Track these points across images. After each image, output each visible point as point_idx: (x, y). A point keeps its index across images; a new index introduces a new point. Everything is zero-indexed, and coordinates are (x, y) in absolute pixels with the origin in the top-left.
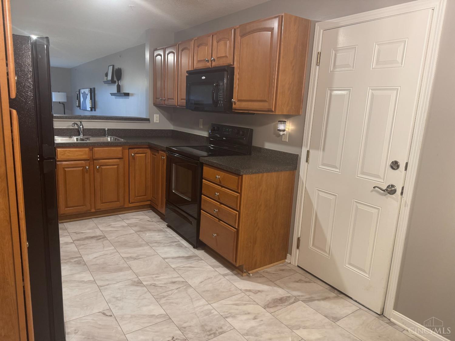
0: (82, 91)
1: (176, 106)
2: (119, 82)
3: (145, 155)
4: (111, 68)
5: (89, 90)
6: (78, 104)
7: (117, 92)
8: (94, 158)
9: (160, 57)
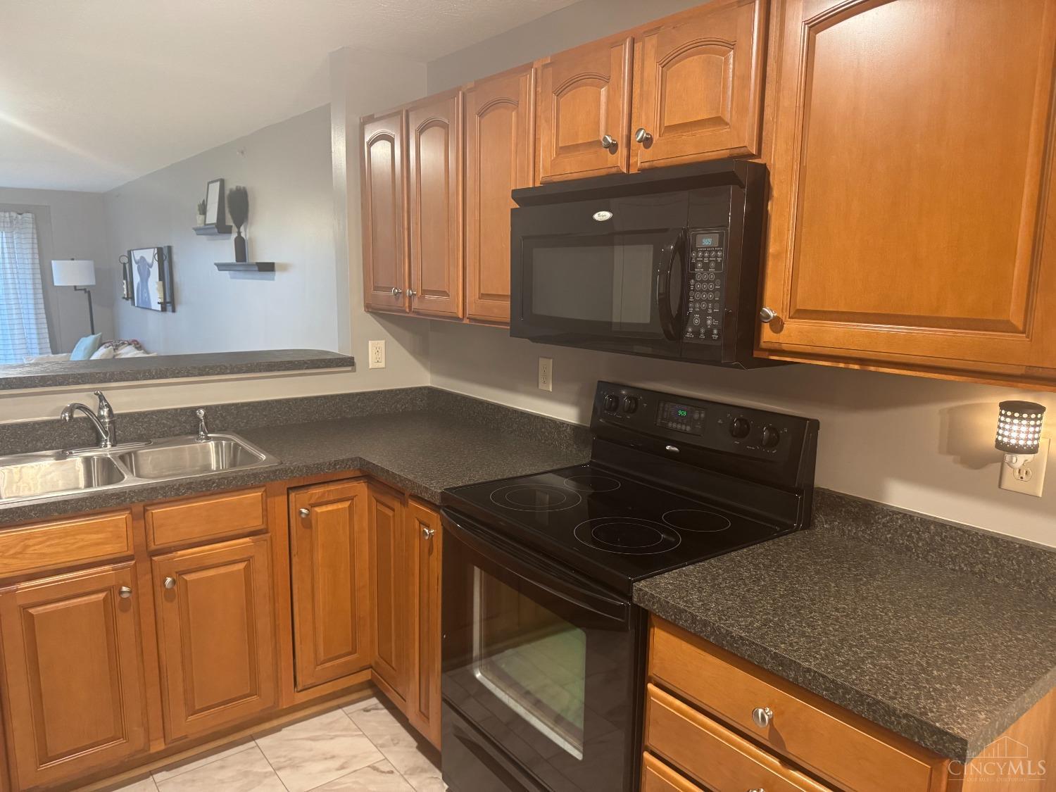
0: (137, 255)
1: (458, 318)
2: (242, 229)
3: (350, 506)
4: (215, 188)
5: (156, 252)
6: (125, 290)
7: (237, 261)
8: (153, 547)
9: (388, 144)
